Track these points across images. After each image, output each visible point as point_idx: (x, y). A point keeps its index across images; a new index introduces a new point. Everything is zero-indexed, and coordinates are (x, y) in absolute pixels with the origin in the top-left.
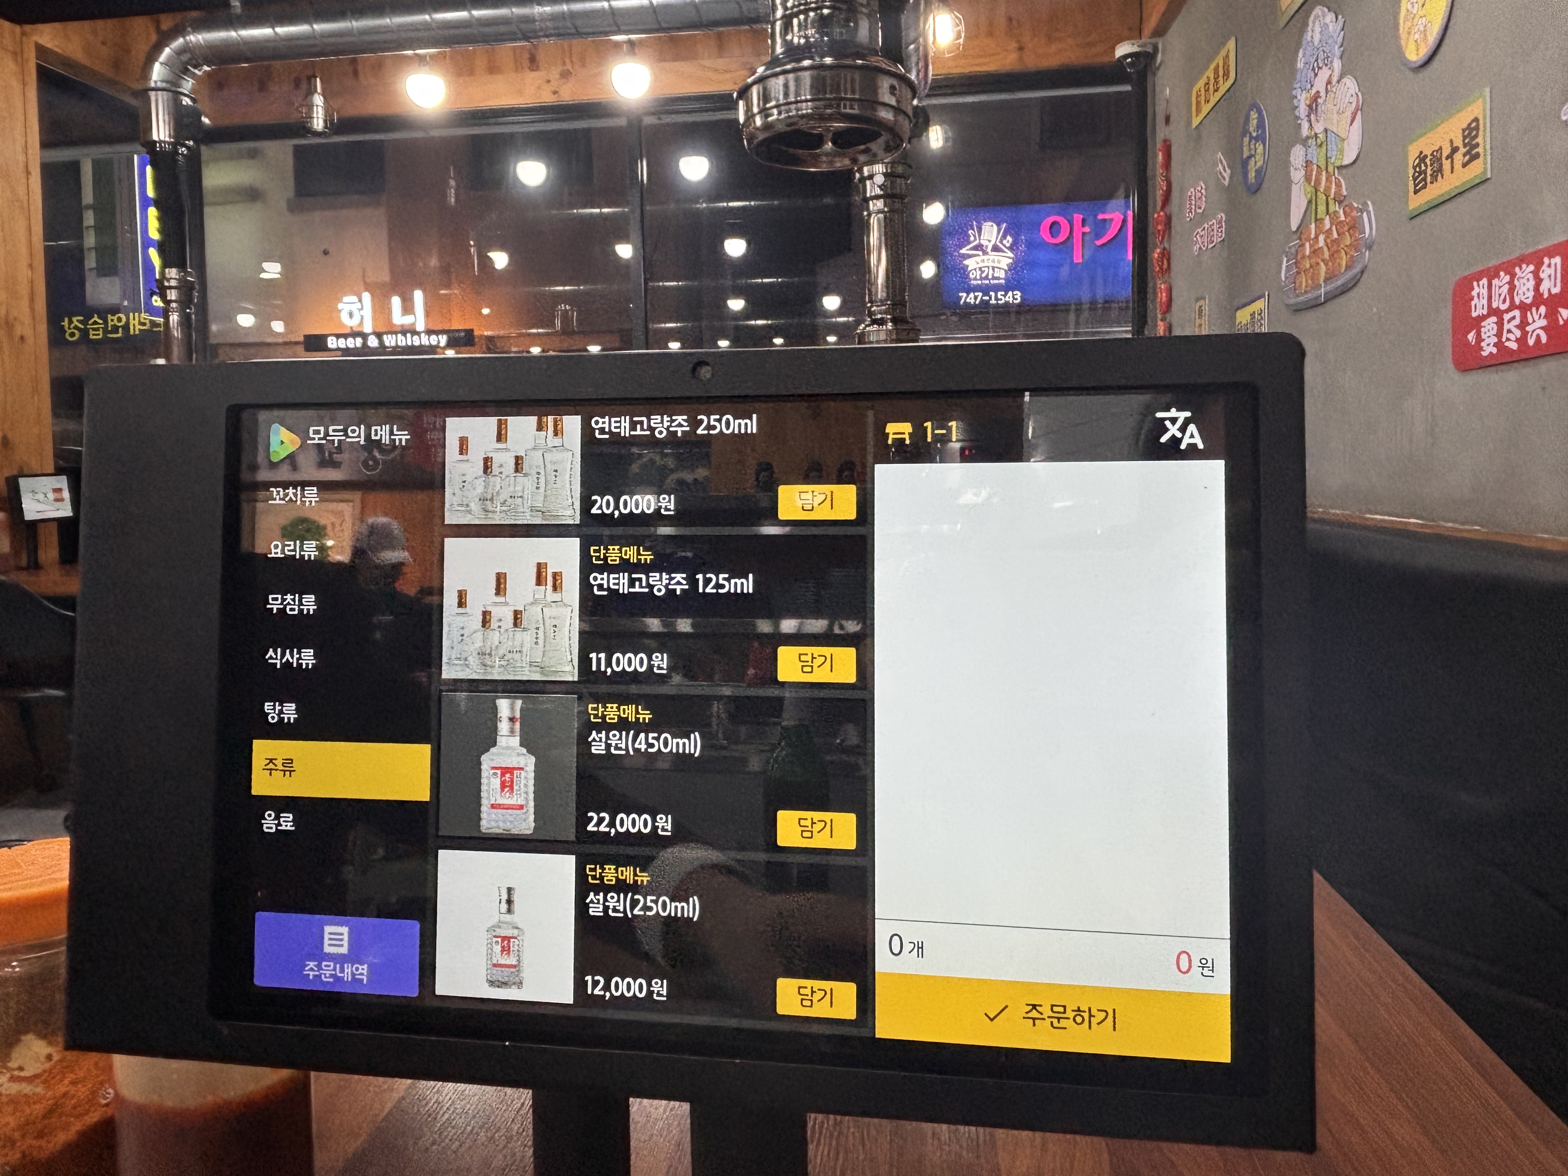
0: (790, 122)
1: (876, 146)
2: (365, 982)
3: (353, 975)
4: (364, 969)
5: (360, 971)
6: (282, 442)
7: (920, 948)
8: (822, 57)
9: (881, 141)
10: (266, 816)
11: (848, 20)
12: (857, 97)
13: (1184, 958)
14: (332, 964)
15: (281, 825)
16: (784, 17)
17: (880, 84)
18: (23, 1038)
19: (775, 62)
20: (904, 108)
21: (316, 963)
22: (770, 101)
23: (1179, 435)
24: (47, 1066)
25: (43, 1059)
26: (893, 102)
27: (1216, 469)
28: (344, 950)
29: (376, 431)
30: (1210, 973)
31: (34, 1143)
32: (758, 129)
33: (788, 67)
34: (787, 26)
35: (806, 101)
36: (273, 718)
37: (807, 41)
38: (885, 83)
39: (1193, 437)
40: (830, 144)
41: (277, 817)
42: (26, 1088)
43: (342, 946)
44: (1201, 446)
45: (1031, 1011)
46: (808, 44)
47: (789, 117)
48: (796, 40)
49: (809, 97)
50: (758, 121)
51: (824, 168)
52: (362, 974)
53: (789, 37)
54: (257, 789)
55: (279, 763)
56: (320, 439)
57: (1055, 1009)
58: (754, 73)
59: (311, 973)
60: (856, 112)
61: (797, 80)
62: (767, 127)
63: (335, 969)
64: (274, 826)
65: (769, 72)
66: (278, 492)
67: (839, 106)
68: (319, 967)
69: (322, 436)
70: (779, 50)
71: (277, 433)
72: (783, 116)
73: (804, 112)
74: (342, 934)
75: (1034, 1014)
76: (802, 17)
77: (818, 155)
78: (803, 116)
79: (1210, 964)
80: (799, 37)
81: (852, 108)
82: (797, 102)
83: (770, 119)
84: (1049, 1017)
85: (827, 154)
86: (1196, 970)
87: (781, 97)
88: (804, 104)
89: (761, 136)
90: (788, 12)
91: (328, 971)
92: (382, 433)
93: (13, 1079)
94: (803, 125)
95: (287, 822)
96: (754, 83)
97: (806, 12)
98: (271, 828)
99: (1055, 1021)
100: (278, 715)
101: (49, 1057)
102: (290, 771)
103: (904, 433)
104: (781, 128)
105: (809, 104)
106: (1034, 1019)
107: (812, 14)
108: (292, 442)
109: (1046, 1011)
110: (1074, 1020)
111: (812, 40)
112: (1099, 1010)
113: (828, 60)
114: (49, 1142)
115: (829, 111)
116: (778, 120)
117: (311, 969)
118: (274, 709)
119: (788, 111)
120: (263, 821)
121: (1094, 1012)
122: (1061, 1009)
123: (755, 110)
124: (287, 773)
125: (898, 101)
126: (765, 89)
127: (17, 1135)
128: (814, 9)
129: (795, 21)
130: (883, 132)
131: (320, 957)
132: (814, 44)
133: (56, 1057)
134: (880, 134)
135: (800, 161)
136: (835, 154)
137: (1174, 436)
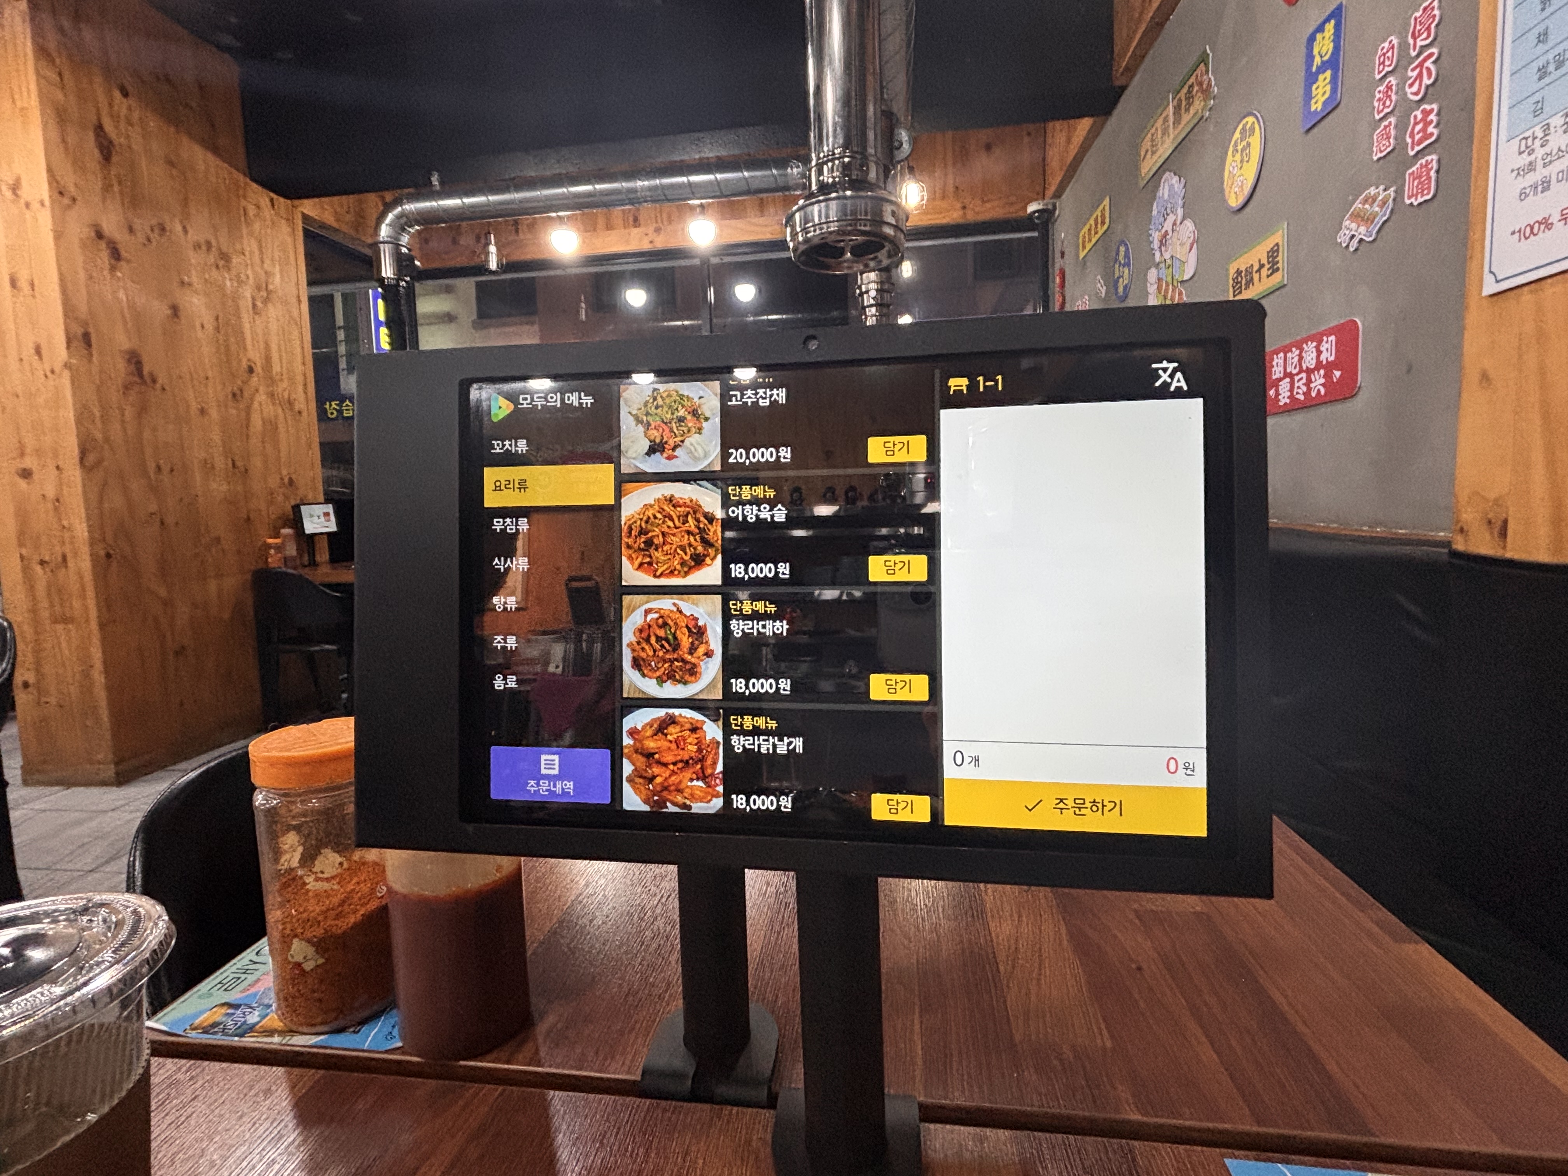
0: (822, 236)
1: (882, 255)
2: (572, 794)
3: (563, 789)
4: (570, 785)
5: (567, 787)
6: (500, 408)
7: (977, 760)
8: (844, 191)
9: (885, 250)
10: (497, 677)
11: (862, 166)
12: (869, 218)
13: (1172, 763)
14: (547, 782)
15: (507, 684)
16: (817, 165)
17: (884, 209)
18: (324, 851)
19: (811, 195)
20: (900, 225)
21: (536, 781)
22: (809, 222)
23: (1169, 380)
24: (339, 871)
25: (337, 865)
26: (893, 222)
27: (1197, 405)
28: (556, 772)
29: (569, 397)
30: (1192, 773)
31: (333, 923)
32: (799, 243)
33: (821, 198)
34: (820, 172)
35: (834, 221)
36: (500, 607)
37: (834, 181)
38: (888, 209)
39: (1179, 382)
40: (849, 254)
41: (505, 679)
42: (326, 886)
43: (554, 768)
44: (1185, 388)
45: (1059, 803)
46: (834, 184)
47: (821, 233)
48: (826, 180)
49: (835, 219)
50: (801, 239)
51: (845, 272)
52: (569, 789)
53: (821, 179)
56: (529, 405)
57: (1077, 801)
59: (532, 789)
60: (867, 228)
61: (827, 207)
62: (807, 241)
63: (549, 786)
65: (807, 203)
66: (498, 444)
67: (856, 225)
68: (538, 784)
69: (531, 403)
70: (814, 187)
71: (497, 399)
72: (818, 232)
73: (832, 229)
74: (554, 760)
75: (1061, 805)
76: (830, 164)
77: (841, 262)
78: (831, 233)
79: (1191, 766)
80: (828, 178)
81: (865, 226)
82: (827, 223)
83: (808, 235)
84: (1072, 807)
85: (846, 261)
86: (1181, 771)
87: (816, 221)
88: (833, 224)
89: (802, 248)
90: (820, 161)
91: (544, 785)
92: (573, 398)
93: (317, 879)
94: (831, 239)
95: (512, 682)
96: (798, 210)
97: (832, 160)
98: (501, 686)
99: (1077, 810)
100: (504, 605)
101: (341, 864)
103: (962, 386)
104: (816, 241)
105: (836, 223)
106: (1061, 809)
107: (837, 162)
108: (508, 407)
109: (1070, 803)
110: (1091, 809)
111: (837, 180)
112: (1109, 801)
113: (848, 193)
114: (343, 922)
115: (849, 228)
116: (814, 236)
117: (532, 786)
118: (501, 601)
119: (821, 229)
120: (494, 682)
121: (1106, 802)
122: (1082, 801)
123: (798, 229)
125: (897, 221)
126: (805, 214)
127: (320, 918)
128: (838, 159)
129: (825, 168)
130: (886, 244)
131: (539, 777)
132: (839, 183)
133: (345, 865)
134: (884, 247)
135: (828, 267)
136: (853, 262)
137: (1165, 382)
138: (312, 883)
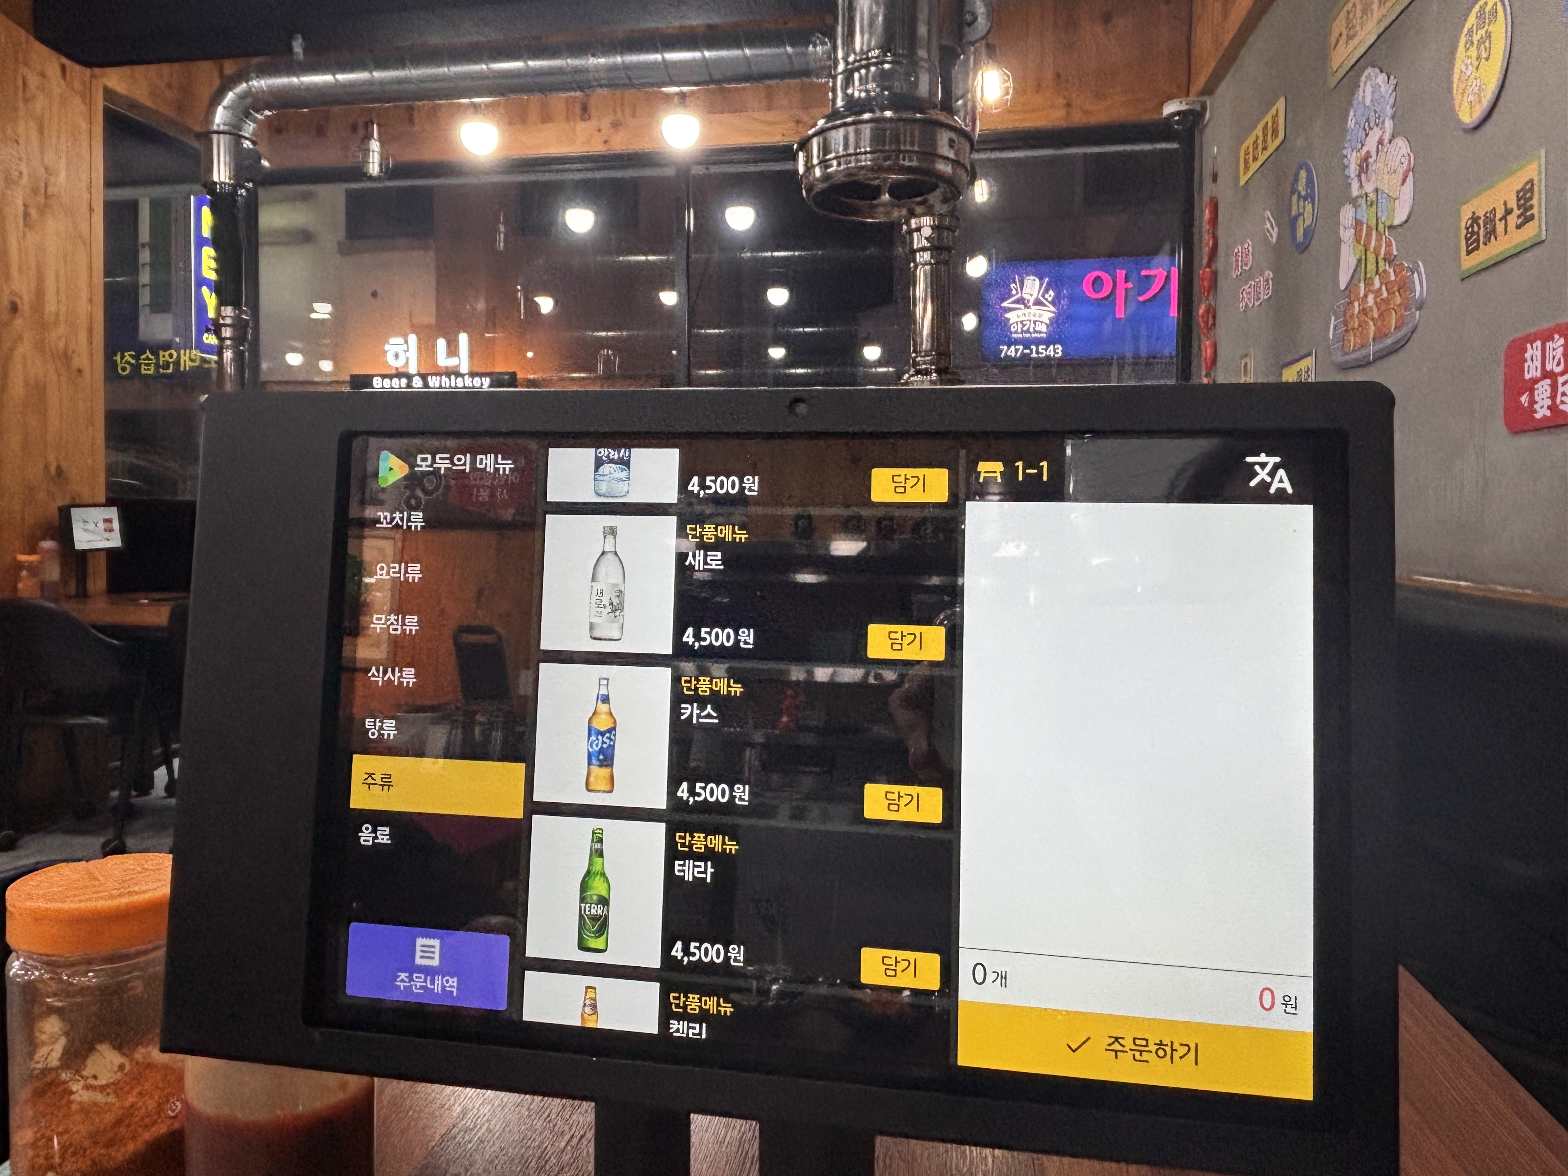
0: (849, 173)
1: (934, 198)
2: (455, 994)
3: (443, 987)
4: (453, 982)
5: (450, 983)
6: (391, 469)
7: (1003, 977)
8: (883, 109)
9: (938, 193)
10: (364, 828)
11: (908, 75)
12: (916, 148)
13: (1267, 996)
14: (423, 976)
15: (377, 838)
16: (845, 71)
17: (939, 137)
18: (98, 1047)
19: (835, 115)
20: (961, 160)
21: (407, 974)
22: (830, 152)
23: (1268, 479)
24: (119, 1076)
25: (115, 1068)
26: (952, 155)
27: (1305, 514)
28: (435, 962)
29: (481, 460)
30: (1293, 1011)
31: (103, 1151)
32: (817, 179)
33: (849, 120)
34: (848, 80)
35: (866, 153)
36: (373, 734)
37: (868, 95)
38: (944, 138)
39: (1282, 482)
40: (887, 195)
41: (375, 831)
42: (99, 1097)
43: (433, 958)
44: (1290, 491)
45: (1113, 1043)
46: (869, 99)
47: (848, 168)
48: (856, 94)
49: (868, 149)
50: (818, 172)
51: (882, 219)
52: (451, 986)
53: (850, 91)
54: (356, 803)
55: (378, 777)
56: (427, 466)
57: (1138, 1042)
58: (815, 125)
59: (402, 984)
60: (914, 164)
61: (857, 133)
62: (826, 177)
63: (425, 981)
64: (371, 839)
65: (829, 125)
66: (385, 518)
67: (897, 158)
68: (411, 979)
69: (429, 463)
70: (840, 103)
71: (387, 459)
72: (842, 167)
73: (863, 163)
74: (433, 947)
75: (1116, 1046)
76: (863, 71)
77: (876, 206)
78: (863, 167)
79: (1293, 1002)
80: (860, 91)
81: (911, 160)
82: (856, 154)
83: (829, 170)
84: (1131, 1050)
85: (884, 205)
86: (1279, 1007)
87: (841, 149)
88: (863, 156)
89: (820, 186)
90: (849, 67)
91: (419, 981)
92: (487, 462)
93: (87, 1087)
94: (861, 176)
95: (384, 836)
96: (816, 134)
97: (867, 67)
98: (368, 841)
99: (1137, 1054)
100: (379, 731)
101: (121, 1067)
102: (389, 786)
103: (995, 472)
104: (841, 179)
105: (869, 156)
106: (1116, 1051)
107: (873, 69)
108: (400, 467)
109: (1128, 1044)
110: (1156, 1053)
111: (872, 94)
112: (1181, 1045)
113: (888, 114)
114: (118, 1151)
116: (836, 171)
117: (402, 981)
118: (375, 725)
119: (847, 163)
120: (360, 834)
121: (1176, 1046)
122: (1144, 1043)
123: (815, 161)
124: (386, 788)
125: (956, 154)
126: (825, 140)
127: (86, 1143)
128: (875, 64)
129: (856, 76)
130: (941, 184)
131: (413, 969)
132: (874, 98)
133: (127, 1068)
134: (938, 187)
135: (856, 212)
136: (893, 205)
137: (1263, 480)
138: (80, 1094)
